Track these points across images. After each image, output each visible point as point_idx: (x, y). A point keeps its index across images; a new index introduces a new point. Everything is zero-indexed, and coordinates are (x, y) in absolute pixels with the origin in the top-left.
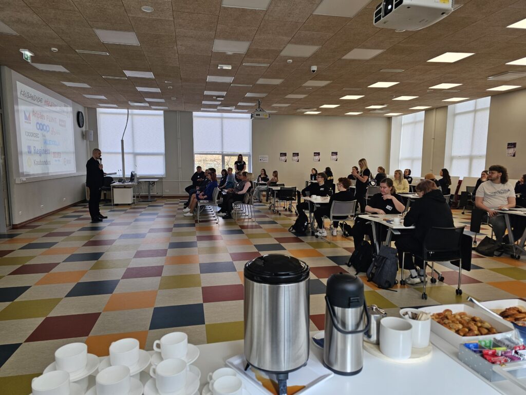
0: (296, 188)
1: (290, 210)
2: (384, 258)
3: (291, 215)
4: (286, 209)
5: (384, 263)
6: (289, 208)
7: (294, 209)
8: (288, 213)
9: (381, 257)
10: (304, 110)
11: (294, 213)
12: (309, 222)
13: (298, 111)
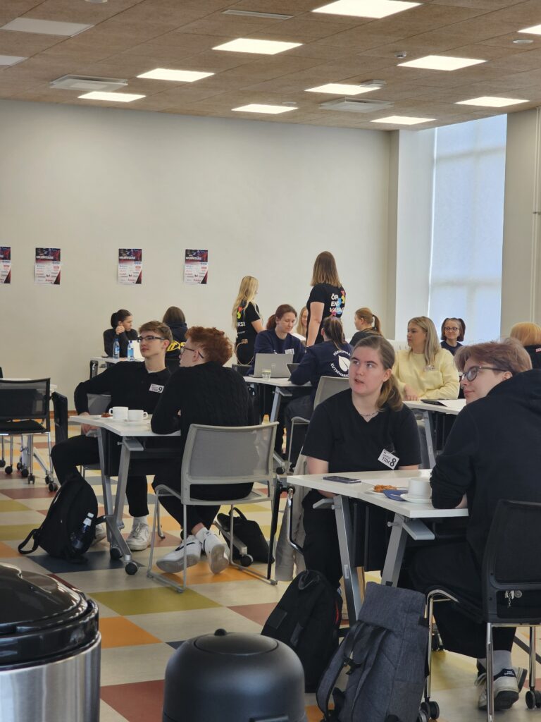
0: (48, 381)
1: (25, 473)
2: (379, 629)
3: (28, 494)
4: (9, 470)
5: (381, 650)
6: (20, 466)
7: (43, 466)
8: (18, 483)
9: (370, 629)
10: (80, 85)
11: (40, 482)
12: (101, 513)
13: (57, 85)
